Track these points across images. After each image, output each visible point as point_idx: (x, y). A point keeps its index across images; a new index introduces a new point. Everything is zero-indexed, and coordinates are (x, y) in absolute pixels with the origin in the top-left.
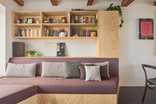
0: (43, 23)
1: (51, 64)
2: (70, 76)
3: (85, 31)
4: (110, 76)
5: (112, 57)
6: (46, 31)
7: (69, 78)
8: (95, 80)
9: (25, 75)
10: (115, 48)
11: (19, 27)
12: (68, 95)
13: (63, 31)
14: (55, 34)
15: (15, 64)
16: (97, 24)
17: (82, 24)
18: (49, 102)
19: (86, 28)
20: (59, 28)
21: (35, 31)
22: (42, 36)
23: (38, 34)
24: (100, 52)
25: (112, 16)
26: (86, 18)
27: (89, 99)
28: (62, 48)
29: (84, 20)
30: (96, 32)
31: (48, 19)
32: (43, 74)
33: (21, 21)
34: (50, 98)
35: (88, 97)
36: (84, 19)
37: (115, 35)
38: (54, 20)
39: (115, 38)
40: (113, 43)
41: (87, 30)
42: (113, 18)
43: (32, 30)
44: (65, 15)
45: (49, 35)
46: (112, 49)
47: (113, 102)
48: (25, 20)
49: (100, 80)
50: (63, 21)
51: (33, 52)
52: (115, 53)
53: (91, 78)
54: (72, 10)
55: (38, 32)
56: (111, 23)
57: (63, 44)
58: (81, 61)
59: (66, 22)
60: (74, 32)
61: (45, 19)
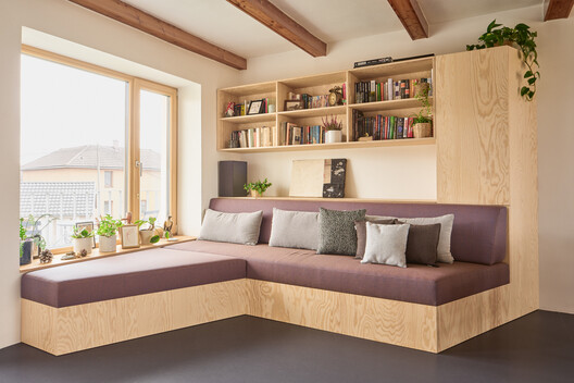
0: (285, 109)
1: (292, 216)
2: (330, 248)
3: (399, 120)
4: (455, 260)
5: (482, 203)
6: (291, 130)
7: (327, 252)
8: (387, 262)
9: (234, 239)
10: (493, 172)
11: (237, 123)
12: (308, 289)
13: (335, 127)
14: (316, 135)
15: (218, 213)
16: (430, 97)
17: (390, 101)
18: (268, 301)
19: (402, 111)
20: (324, 118)
21: (266, 131)
22: (280, 144)
23: (271, 140)
24: (441, 184)
25: (484, 66)
26: (403, 81)
27: (360, 307)
28: (336, 173)
29: (397, 89)
30: (428, 122)
31: (298, 97)
32: (272, 240)
33: (238, 110)
34: (270, 291)
35: (356, 303)
36: (397, 84)
37: (494, 129)
38: (315, 99)
39: (493, 137)
40: (487, 155)
41: (406, 119)
42: (486, 74)
43: (257, 130)
44: (338, 81)
45: (301, 140)
46: (483, 174)
47: (425, 326)
48: (245, 108)
49: (401, 264)
50: (333, 98)
51: (260, 185)
52: (495, 189)
53: (375, 257)
54: (356, 66)
55: (271, 134)
56: (479, 89)
57: (341, 164)
58: (365, 211)
59: (340, 103)
60: (364, 127)
61: (291, 98)
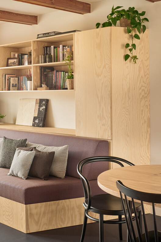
8: (18, 175)
10: (102, 116)
14: (25, 83)
22: (2, 90)
25: (98, 41)
28: (41, 109)
36: (65, 48)
40: (100, 103)
45: (18, 86)
46: (98, 117)
53: (13, 172)
57: (44, 102)
58: (25, 140)
61: (12, 57)
